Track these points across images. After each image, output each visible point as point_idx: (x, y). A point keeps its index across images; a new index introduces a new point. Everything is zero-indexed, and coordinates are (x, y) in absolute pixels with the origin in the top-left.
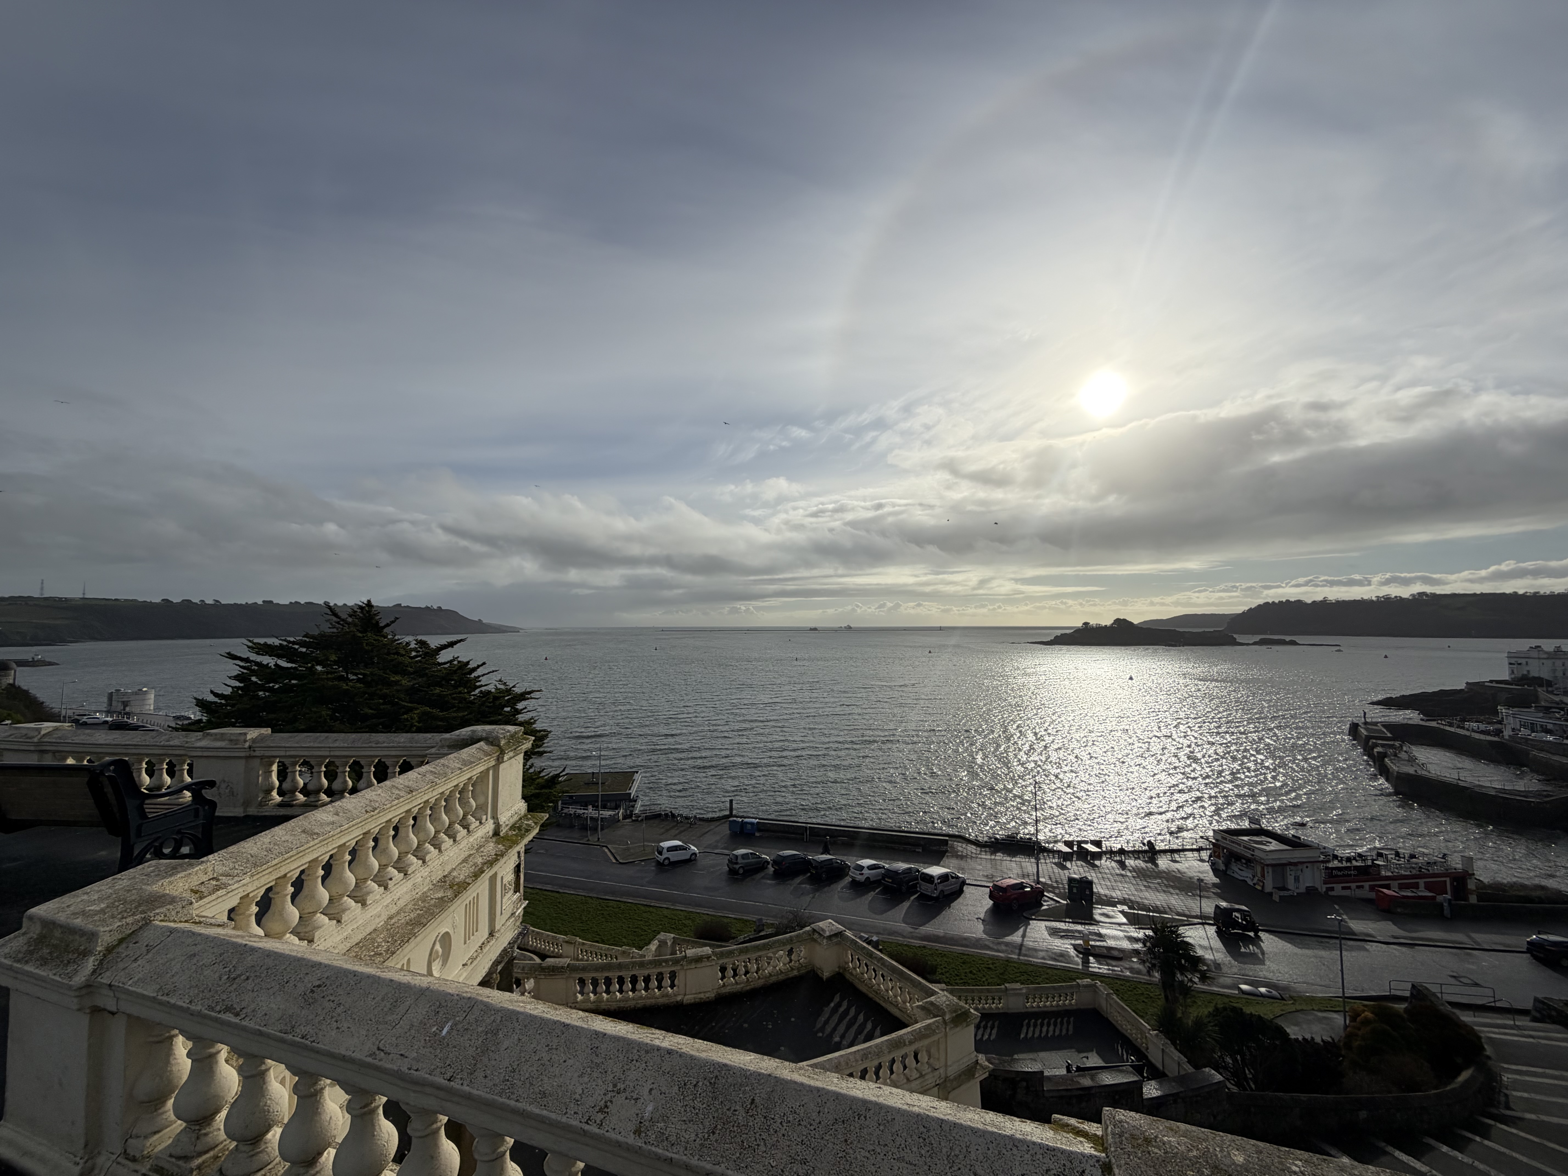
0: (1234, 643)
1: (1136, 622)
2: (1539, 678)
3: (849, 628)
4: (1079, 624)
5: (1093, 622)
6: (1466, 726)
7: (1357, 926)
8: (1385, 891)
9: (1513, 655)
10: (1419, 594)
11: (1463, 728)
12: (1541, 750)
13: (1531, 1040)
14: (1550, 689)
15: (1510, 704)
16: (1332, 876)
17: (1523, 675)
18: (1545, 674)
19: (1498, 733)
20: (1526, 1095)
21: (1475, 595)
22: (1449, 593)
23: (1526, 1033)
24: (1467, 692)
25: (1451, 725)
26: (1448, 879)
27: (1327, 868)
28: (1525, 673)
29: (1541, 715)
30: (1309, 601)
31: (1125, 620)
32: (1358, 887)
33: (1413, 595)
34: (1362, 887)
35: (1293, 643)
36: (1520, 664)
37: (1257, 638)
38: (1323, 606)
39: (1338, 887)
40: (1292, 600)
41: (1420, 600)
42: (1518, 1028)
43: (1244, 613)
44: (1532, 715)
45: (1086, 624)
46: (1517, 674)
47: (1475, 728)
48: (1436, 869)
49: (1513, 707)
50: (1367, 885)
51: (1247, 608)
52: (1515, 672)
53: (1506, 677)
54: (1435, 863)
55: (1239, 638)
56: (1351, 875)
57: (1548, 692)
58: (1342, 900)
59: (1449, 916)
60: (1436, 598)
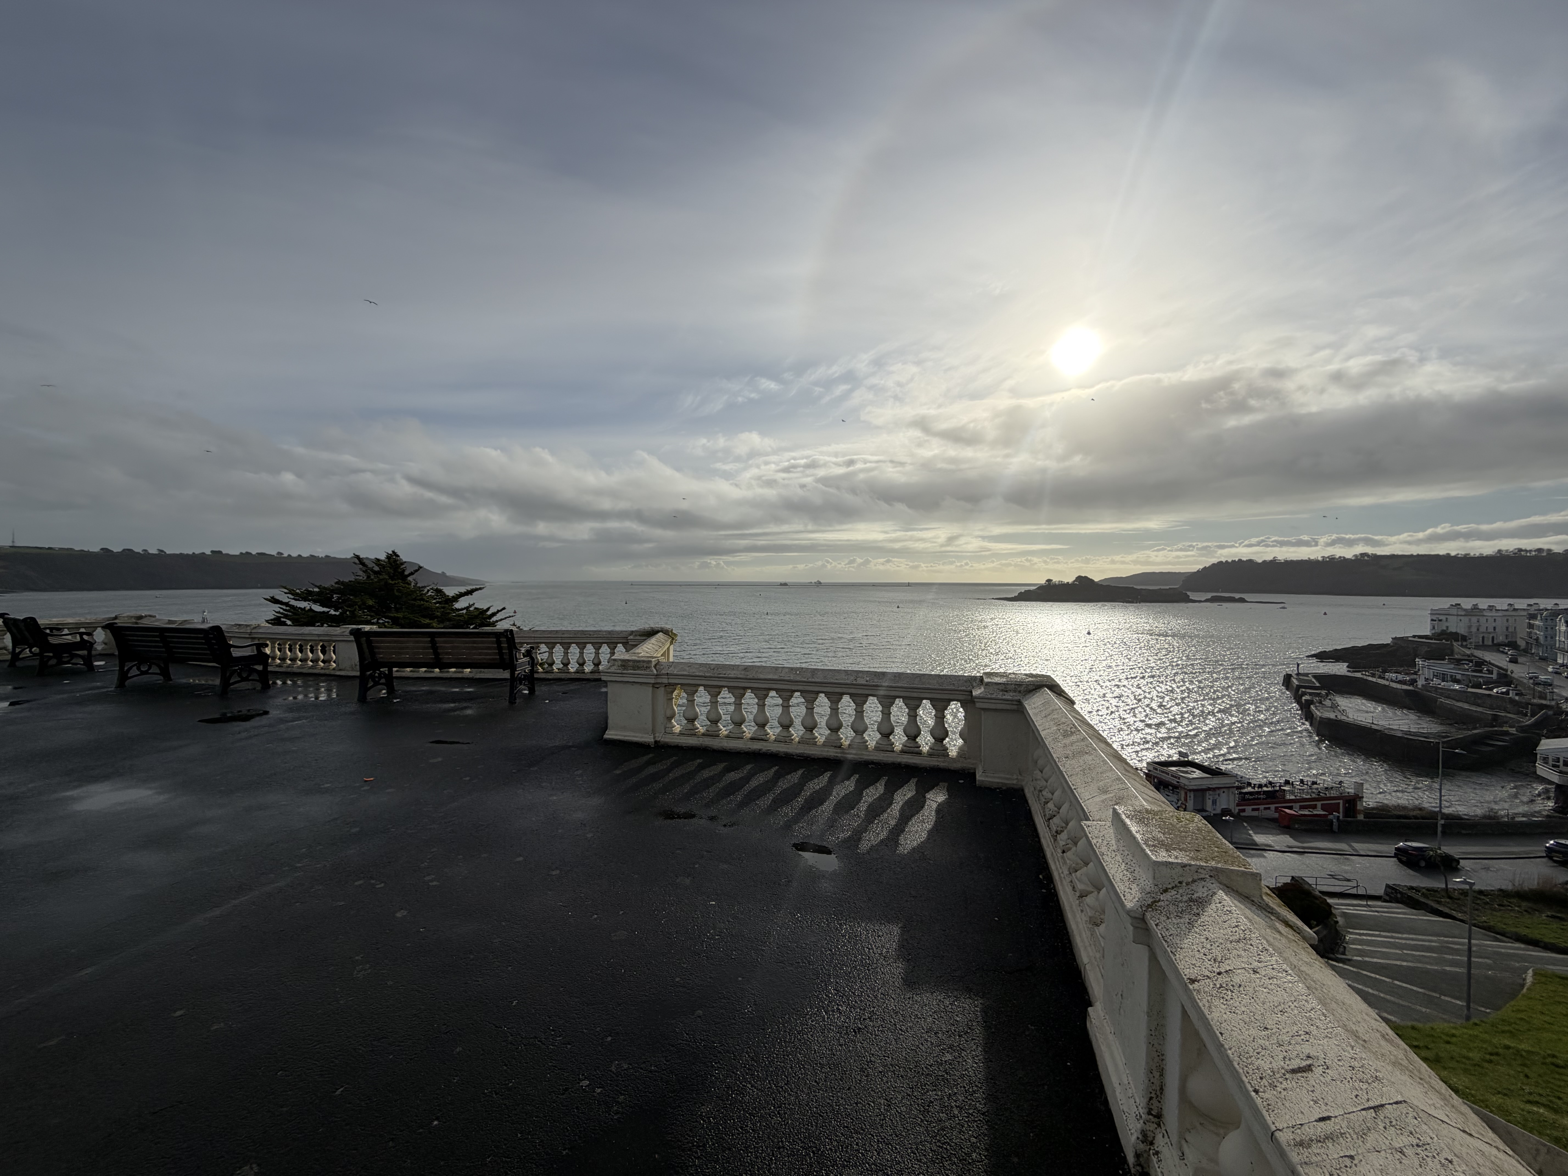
0: (1187, 600)
1: (1096, 579)
2: (1456, 633)
3: (819, 584)
4: (1043, 581)
5: (1056, 579)
6: (1386, 677)
7: (1260, 839)
8: (1287, 811)
9: (1435, 612)
10: (1362, 554)
11: (1383, 678)
12: (1448, 697)
13: (1376, 914)
14: (1464, 643)
15: (1427, 657)
16: (1245, 799)
17: (1443, 630)
18: (1462, 631)
19: (1413, 682)
20: (1359, 947)
21: (1412, 556)
22: (1388, 554)
23: (1373, 909)
24: (1392, 646)
25: (1373, 675)
26: (1341, 802)
27: (1241, 793)
28: (1445, 629)
29: (1452, 666)
30: (1260, 561)
31: (1086, 577)
32: (1266, 809)
33: (1356, 556)
34: (1269, 808)
35: (1242, 600)
36: (1440, 620)
37: (1209, 595)
38: (1273, 565)
39: (1248, 809)
40: (1244, 559)
41: (1363, 560)
42: (1369, 906)
43: (1198, 571)
44: (1445, 667)
45: (1049, 581)
46: (1438, 630)
47: (1394, 679)
48: (1334, 793)
49: (1429, 659)
50: (1273, 807)
51: (1201, 567)
52: (1436, 628)
53: (1428, 632)
54: (1332, 788)
55: (1192, 596)
56: (1260, 798)
57: (1462, 646)
58: (1251, 820)
59: (1337, 831)
60: (1377, 559)
